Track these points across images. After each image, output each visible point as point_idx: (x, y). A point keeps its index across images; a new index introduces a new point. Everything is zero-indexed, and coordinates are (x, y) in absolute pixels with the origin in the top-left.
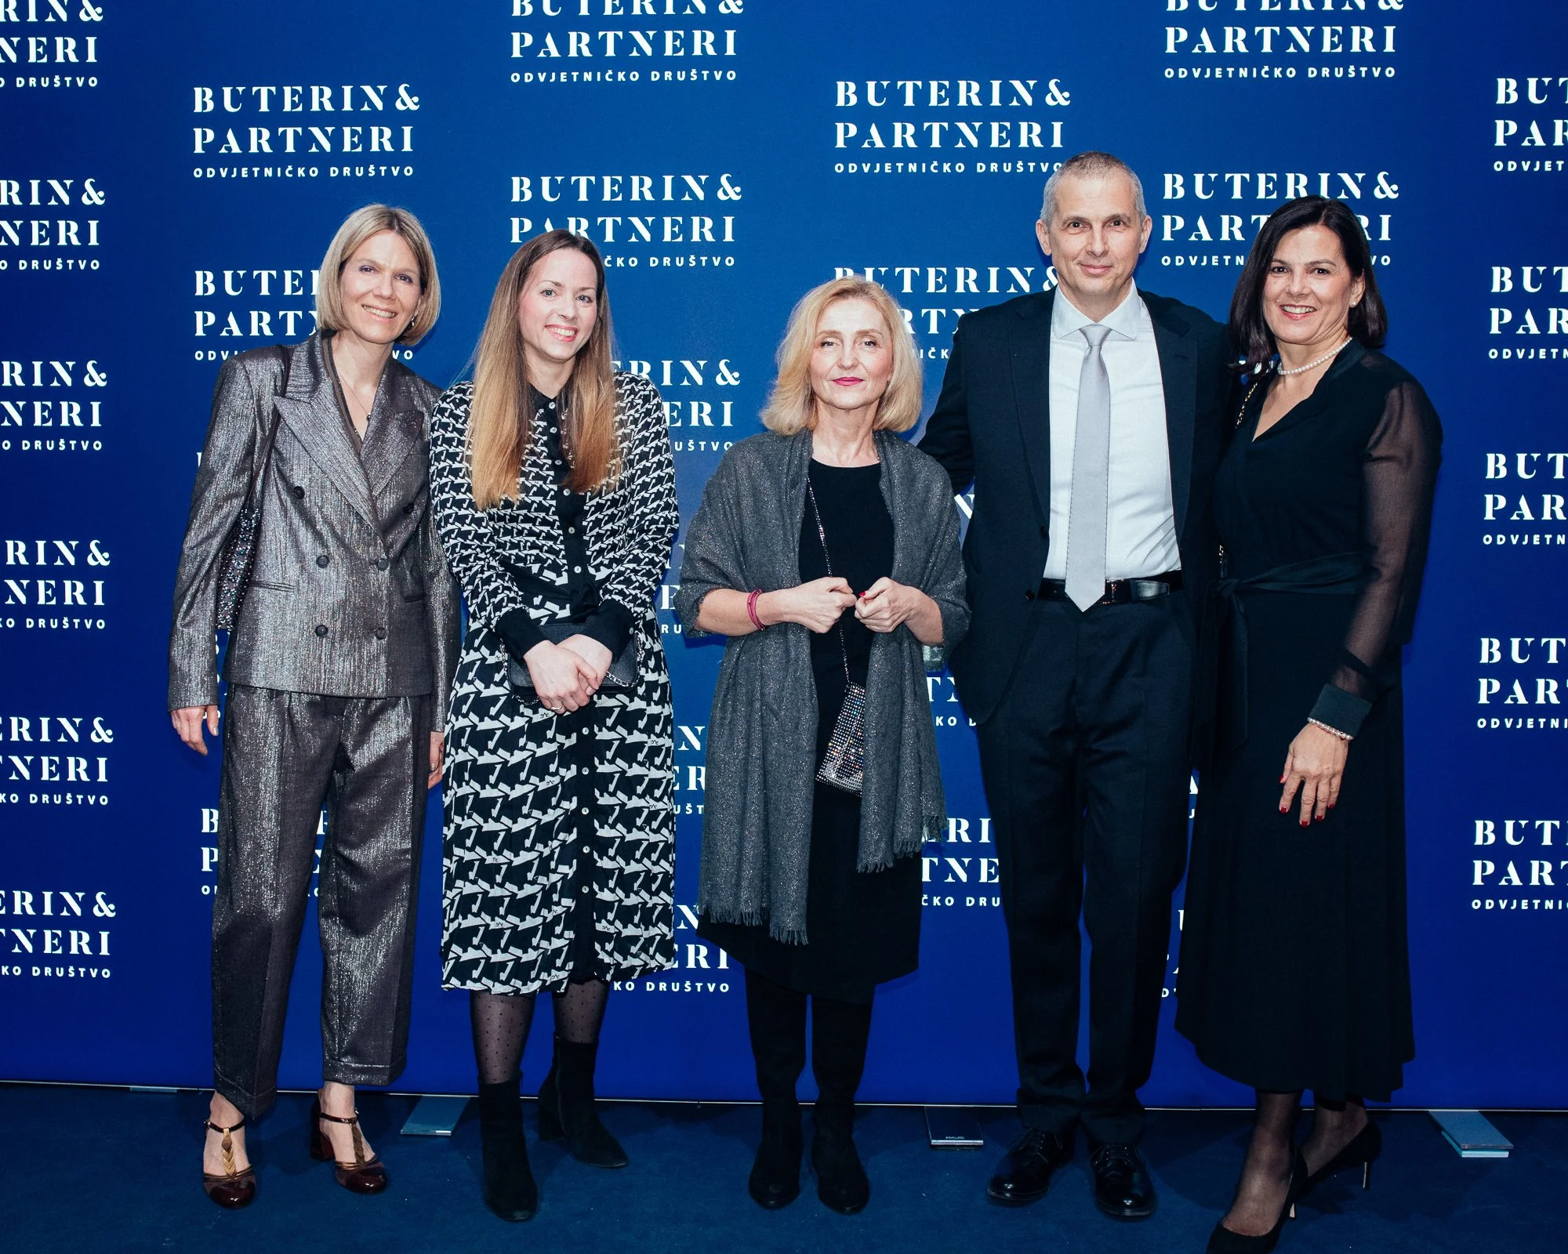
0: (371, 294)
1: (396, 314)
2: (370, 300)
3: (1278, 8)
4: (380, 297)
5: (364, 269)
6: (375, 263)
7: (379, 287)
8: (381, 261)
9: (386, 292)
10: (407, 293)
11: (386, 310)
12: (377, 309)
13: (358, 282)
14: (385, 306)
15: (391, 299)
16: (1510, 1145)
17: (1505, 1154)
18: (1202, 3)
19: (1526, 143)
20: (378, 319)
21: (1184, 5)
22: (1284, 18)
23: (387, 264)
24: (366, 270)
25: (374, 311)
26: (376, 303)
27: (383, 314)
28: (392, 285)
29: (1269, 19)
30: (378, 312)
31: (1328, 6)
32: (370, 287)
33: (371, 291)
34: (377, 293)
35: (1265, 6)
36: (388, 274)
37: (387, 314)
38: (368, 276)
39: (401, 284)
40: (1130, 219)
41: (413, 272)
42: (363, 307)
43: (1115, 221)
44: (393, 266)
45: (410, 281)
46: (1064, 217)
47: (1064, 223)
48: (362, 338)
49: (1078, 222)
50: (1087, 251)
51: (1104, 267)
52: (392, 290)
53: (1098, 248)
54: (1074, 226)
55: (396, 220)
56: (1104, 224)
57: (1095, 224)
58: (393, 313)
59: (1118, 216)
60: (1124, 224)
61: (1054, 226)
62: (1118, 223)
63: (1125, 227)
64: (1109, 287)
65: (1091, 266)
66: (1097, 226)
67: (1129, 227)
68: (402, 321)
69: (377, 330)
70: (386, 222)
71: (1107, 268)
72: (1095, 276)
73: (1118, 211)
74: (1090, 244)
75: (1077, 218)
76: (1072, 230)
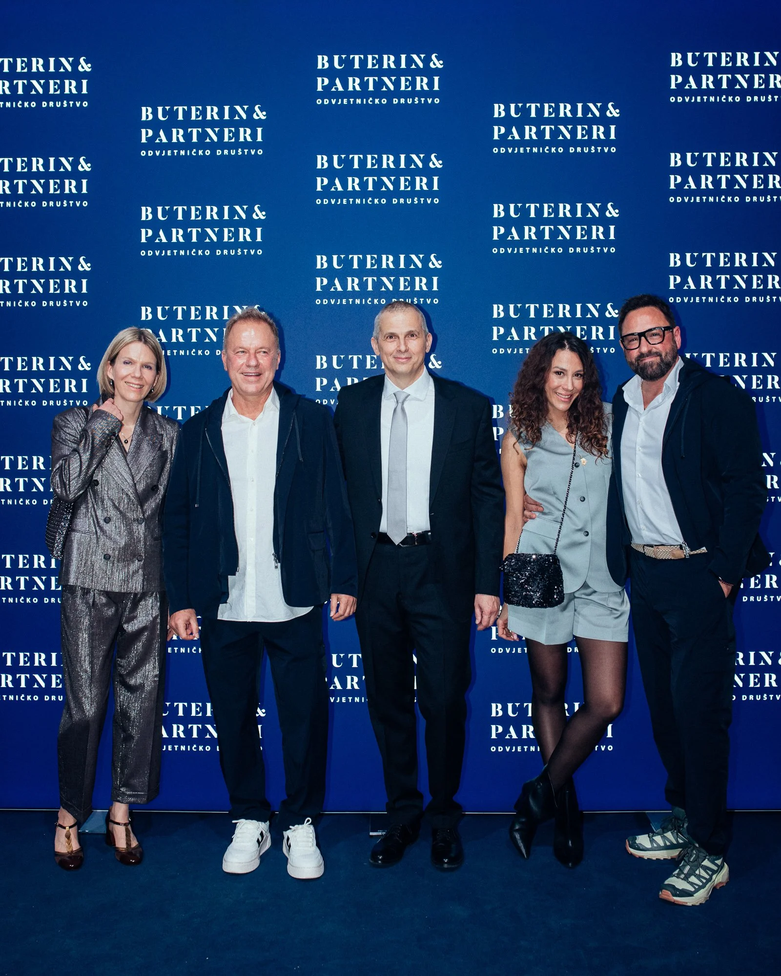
0: (130, 377)
1: (143, 386)
2: (129, 379)
4: (134, 377)
5: (125, 363)
6: (131, 359)
7: (134, 372)
8: (134, 358)
9: (138, 375)
10: (149, 375)
11: (137, 385)
12: (133, 384)
13: (123, 370)
14: (137, 382)
15: (140, 378)
20: (133, 389)
23: (138, 360)
24: (127, 363)
26: (133, 381)
27: (136, 386)
28: (141, 370)
30: (134, 385)
32: (130, 372)
33: (130, 374)
34: (133, 375)
36: (138, 365)
37: (138, 387)
38: (128, 367)
39: (145, 370)
40: (419, 334)
41: (152, 364)
42: (125, 382)
43: (411, 334)
44: (141, 360)
45: (151, 368)
46: (385, 333)
47: (385, 337)
48: (123, 398)
49: (392, 336)
50: (397, 351)
51: (406, 358)
52: (141, 374)
53: (403, 348)
54: (390, 338)
55: (142, 337)
56: (405, 337)
57: (400, 336)
58: (142, 386)
59: (413, 331)
60: (416, 336)
61: (380, 338)
62: (412, 335)
63: (416, 337)
64: (410, 369)
65: (400, 358)
66: (402, 337)
67: (419, 337)
68: (146, 390)
69: (133, 396)
70: (137, 337)
71: (409, 358)
72: (403, 363)
73: (413, 329)
74: (399, 346)
75: (391, 333)
76: (389, 340)
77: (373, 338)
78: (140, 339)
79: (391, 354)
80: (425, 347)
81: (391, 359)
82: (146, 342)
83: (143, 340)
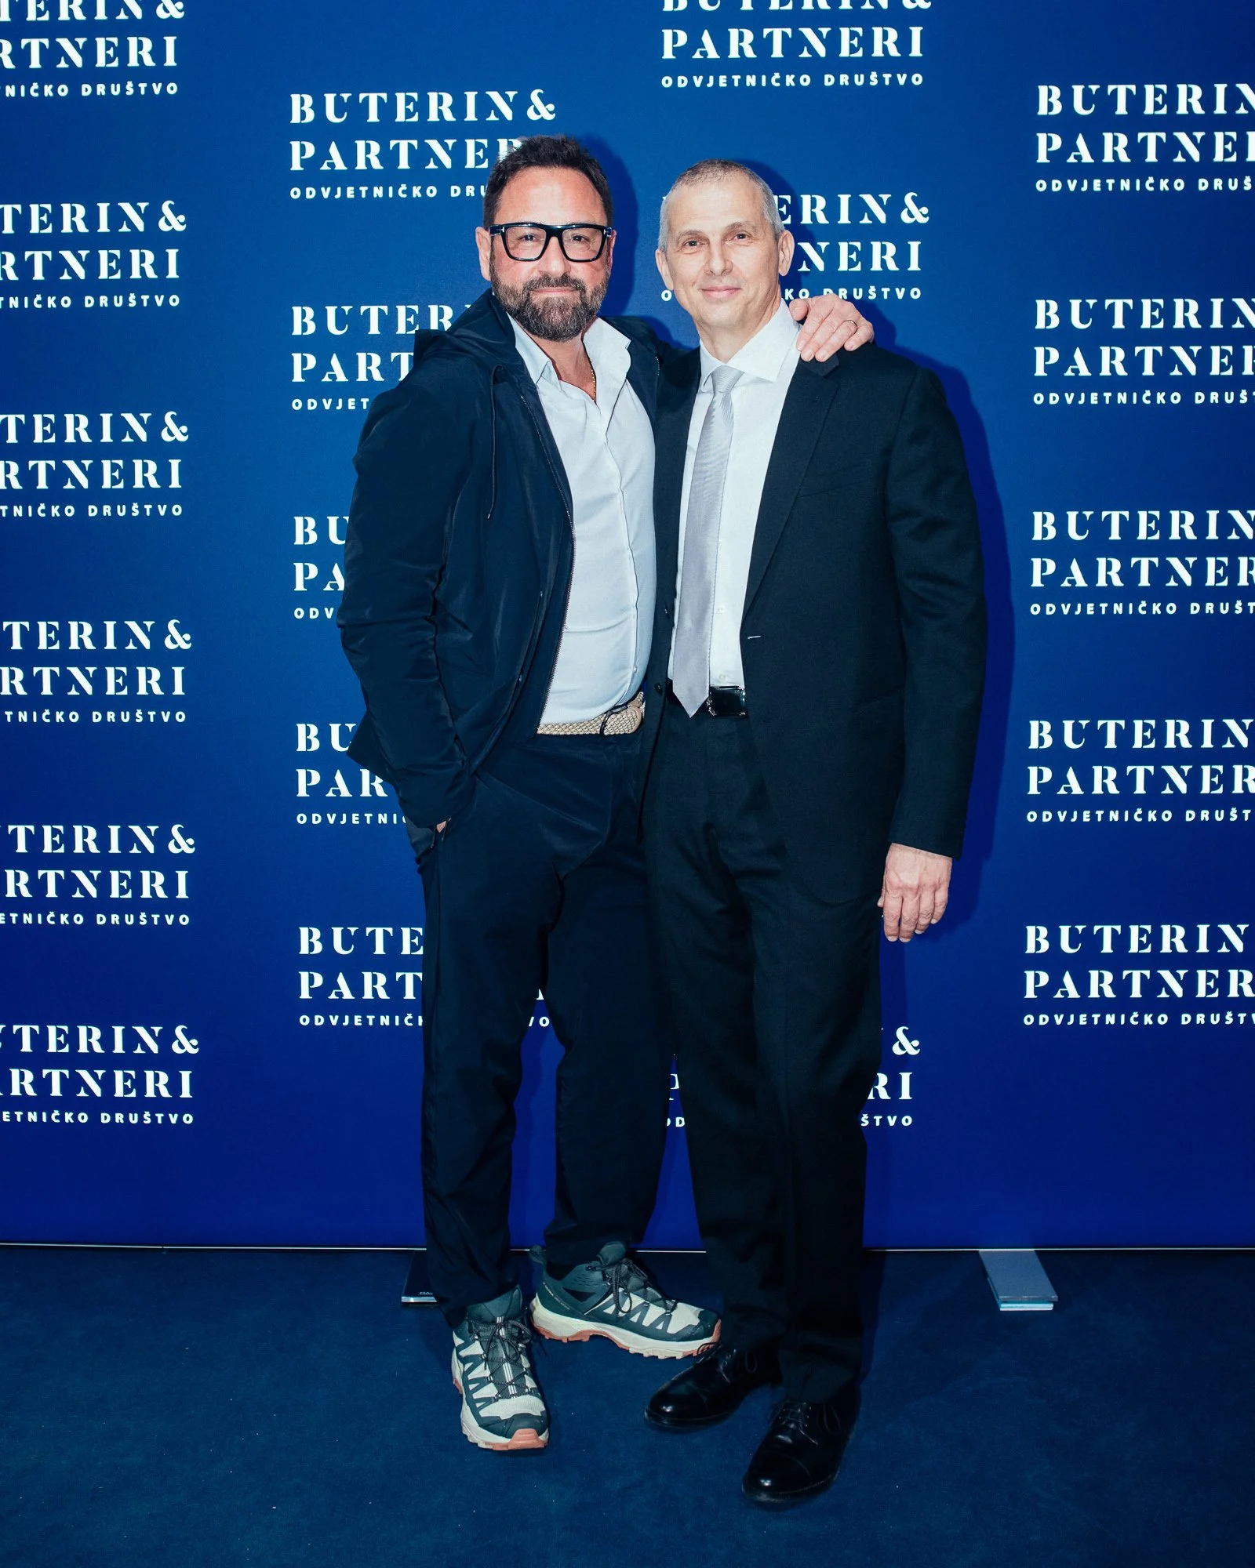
3: (789, 7)
16: (1055, 1297)
17: (1049, 1307)
18: (704, 3)
19: (1071, 160)
21: (683, 4)
22: (797, 18)
29: (779, 19)
31: (846, 4)
35: (775, 5)
40: (756, 231)
43: (738, 233)
46: (677, 234)
47: (678, 242)
49: (694, 239)
50: (706, 272)
51: (727, 289)
53: (717, 266)
54: (690, 244)
56: (725, 238)
57: (712, 238)
59: (739, 225)
60: (750, 236)
61: (669, 249)
62: (741, 235)
63: (749, 239)
64: (738, 314)
65: (713, 289)
66: (715, 240)
67: (756, 240)
71: (735, 289)
72: (720, 301)
73: (739, 220)
74: (708, 262)
75: (692, 233)
76: (688, 249)
79: (694, 283)
80: (774, 261)
81: (695, 294)
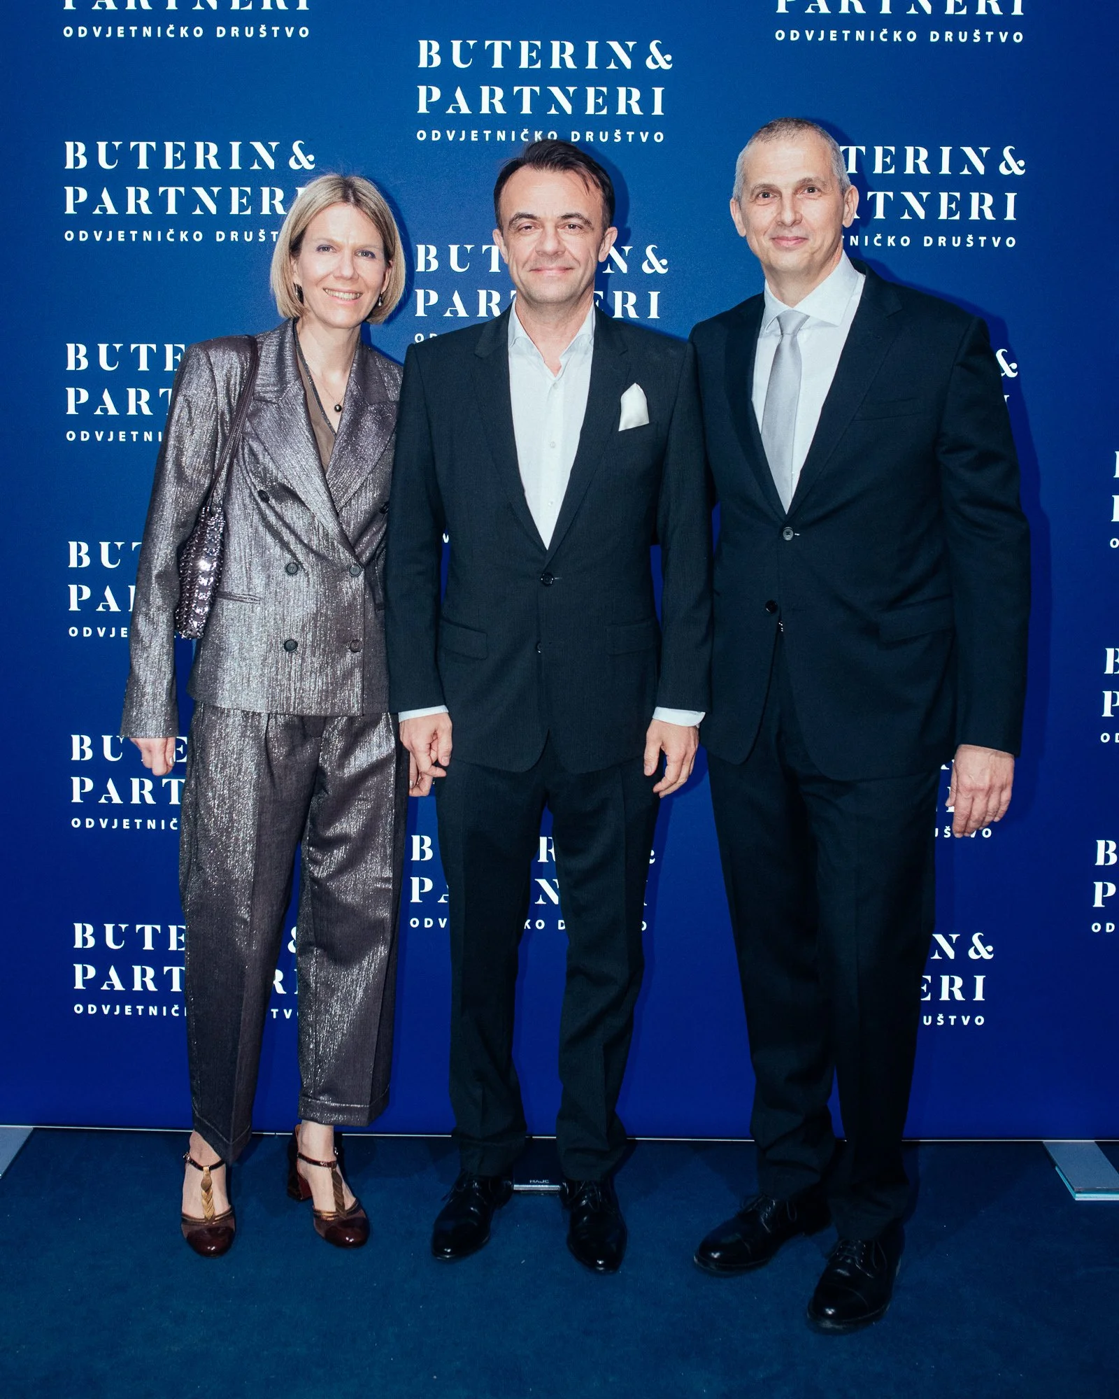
0: (331, 276)
1: (361, 294)
2: (331, 282)
4: (340, 278)
5: (324, 249)
6: (331, 241)
7: (340, 268)
8: (337, 239)
9: (347, 272)
10: (370, 270)
11: (349, 292)
12: (339, 291)
13: (316, 264)
14: (348, 288)
15: (353, 279)
20: (340, 302)
23: (345, 241)
25: (337, 294)
26: (339, 285)
27: (346, 296)
28: (352, 261)
30: (341, 294)
32: (331, 268)
33: (331, 272)
34: (337, 274)
36: (347, 253)
37: (352, 296)
38: (326, 256)
39: (363, 262)
40: (824, 185)
41: (374, 247)
42: (324, 289)
43: (808, 187)
44: (351, 242)
45: (373, 256)
46: (752, 186)
47: (752, 194)
48: (326, 323)
49: (768, 192)
50: (777, 222)
51: (797, 238)
52: (354, 269)
53: (788, 217)
54: (764, 196)
55: (350, 192)
56: (796, 192)
57: (784, 192)
58: (358, 295)
59: (810, 180)
60: (819, 190)
61: (744, 200)
62: (812, 190)
63: (820, 194)
64: (805, 263)
65: (783, 238)
66: (787, 193)
67: (825, 194)
68: (368, 301)
69: (345, 315)
70: (340, 195)
71: (801, 240)
72: (788, 249)
73: (811, 175)
74: (780, 213)
75: (764, 186)
76: (762, 201)
77: (732, 200)
78: (345, 199)
79: (765, 232)
80: (839, 214)
81: (766, 242)
82: (358, 202)
83: (352, 199)
